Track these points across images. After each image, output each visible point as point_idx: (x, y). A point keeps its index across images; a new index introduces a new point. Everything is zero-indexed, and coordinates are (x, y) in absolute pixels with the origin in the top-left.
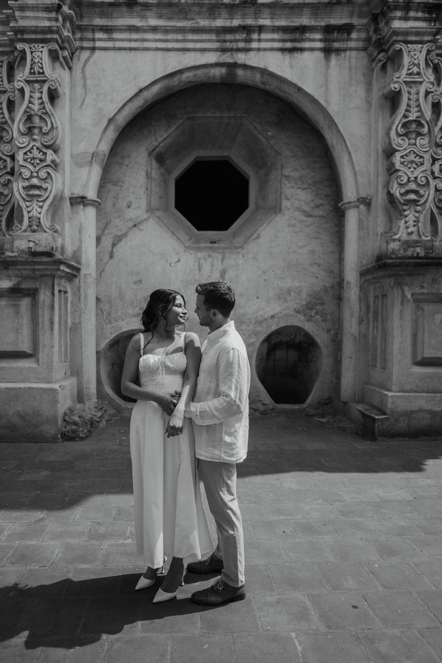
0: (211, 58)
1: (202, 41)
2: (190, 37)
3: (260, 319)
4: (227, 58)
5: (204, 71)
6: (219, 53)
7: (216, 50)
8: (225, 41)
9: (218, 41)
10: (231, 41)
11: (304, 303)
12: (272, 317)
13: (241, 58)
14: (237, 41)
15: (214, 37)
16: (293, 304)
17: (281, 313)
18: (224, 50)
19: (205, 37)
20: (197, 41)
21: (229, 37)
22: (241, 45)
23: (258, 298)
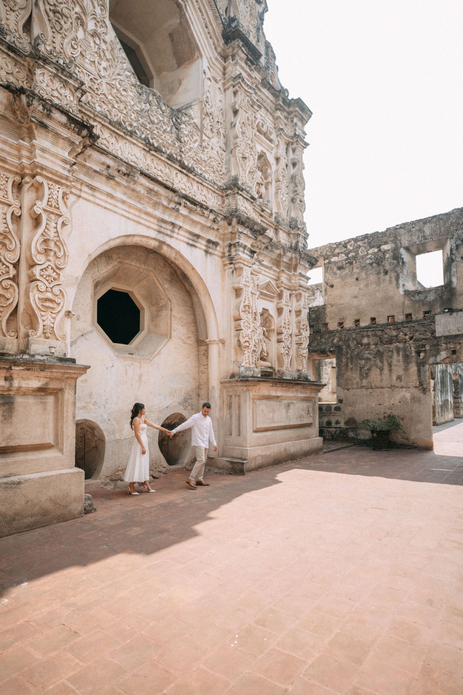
0: (153, 234)
1: (149, 221)
2: (143, 216)
3: (161, 409)
4: (161, 237)
5: (147, 240)
6: (157, 233)
7: (156, 230)
8: (161, 227)
9: (157, 225)
10: (164, 228)
11: (183, 398)
12: (167, 407)
13: (168, 240)
14: (167, 229)
15: (156, 222)
16: (178, 398)
17: (171, 404)
18: (159, 232)
19: (152, 220)
20: (147, 220)
21: (163, 225)
22: (169, 233)
23: (160, 394)
